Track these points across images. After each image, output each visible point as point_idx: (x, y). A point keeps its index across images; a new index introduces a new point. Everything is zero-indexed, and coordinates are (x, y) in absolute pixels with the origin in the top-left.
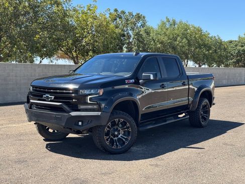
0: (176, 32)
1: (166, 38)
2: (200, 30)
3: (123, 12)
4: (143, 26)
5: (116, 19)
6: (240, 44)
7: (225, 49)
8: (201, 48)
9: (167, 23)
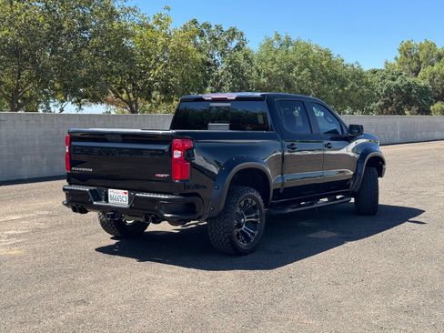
0: (291, 56)
1: (276, 67)
2: (328, 54)
3: (208, 26)
4: (238, 48)
5: (193, 37)
6: (390, 76)
7: (367, 84)
8: (330, 84)
9: (276, 41)
